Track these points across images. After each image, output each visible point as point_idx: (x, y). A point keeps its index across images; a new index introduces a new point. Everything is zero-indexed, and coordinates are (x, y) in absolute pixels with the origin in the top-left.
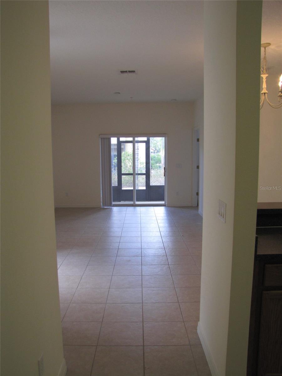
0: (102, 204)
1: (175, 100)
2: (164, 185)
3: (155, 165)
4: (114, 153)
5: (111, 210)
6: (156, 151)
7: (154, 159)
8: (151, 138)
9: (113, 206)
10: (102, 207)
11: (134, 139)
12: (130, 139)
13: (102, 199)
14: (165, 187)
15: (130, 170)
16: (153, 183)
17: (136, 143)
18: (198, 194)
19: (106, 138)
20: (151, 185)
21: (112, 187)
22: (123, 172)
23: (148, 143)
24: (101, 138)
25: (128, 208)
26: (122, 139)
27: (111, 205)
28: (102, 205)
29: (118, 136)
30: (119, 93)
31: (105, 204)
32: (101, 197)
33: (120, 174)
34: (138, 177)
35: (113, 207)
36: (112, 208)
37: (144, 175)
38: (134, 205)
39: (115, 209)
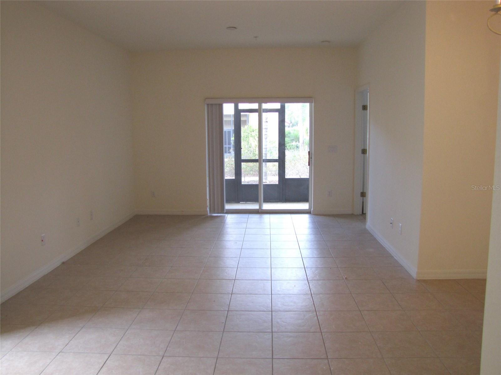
0: (208, 210)
1: (329, 42)
2: (308, 177)
3: (291, 144)
4: (229, 128)
5: (222, 221)
6: (291, 125)
7: (289, 135)
8: (287, 105)
9: (226, 213)
10: (209, 214)
11: (260, 106)
12: (255, 106)
13: (208, 201)
14: (310, 180)
15: (255, 152)
16: (290, 174)
17: (264, 112)
18: (363, 195)
19: (216, 104)
20: (286, 177)
21: (225, 180)
22: (243, 157)
23: (282, 112)
24: (208, 105)
25: (251, 216)
26: (242, 106)
27: (222, 210)
28: (209, 212)
29: (236, 100)
30: (235, 28)
31: (213, 210)
32: (208, 197)
33: (239, 161)
34: (266, 164)
35: (226, 215)
36: (224, 216)
37: (277, 162)
38: (260, 211)
39: (230, 218)
